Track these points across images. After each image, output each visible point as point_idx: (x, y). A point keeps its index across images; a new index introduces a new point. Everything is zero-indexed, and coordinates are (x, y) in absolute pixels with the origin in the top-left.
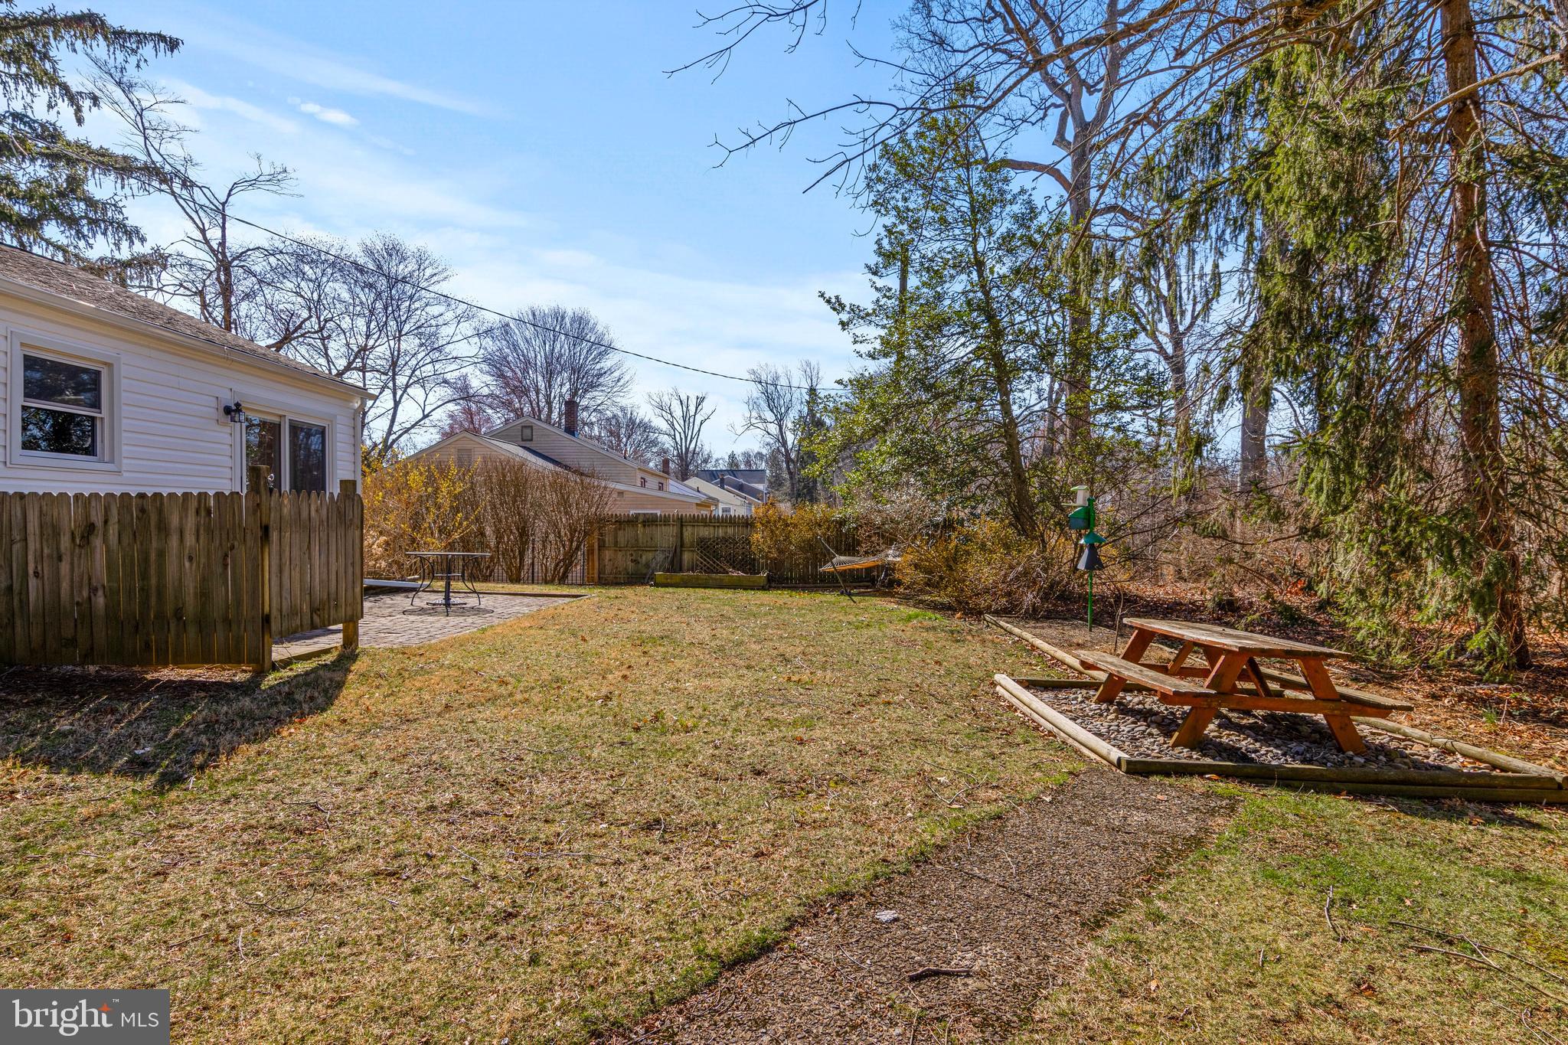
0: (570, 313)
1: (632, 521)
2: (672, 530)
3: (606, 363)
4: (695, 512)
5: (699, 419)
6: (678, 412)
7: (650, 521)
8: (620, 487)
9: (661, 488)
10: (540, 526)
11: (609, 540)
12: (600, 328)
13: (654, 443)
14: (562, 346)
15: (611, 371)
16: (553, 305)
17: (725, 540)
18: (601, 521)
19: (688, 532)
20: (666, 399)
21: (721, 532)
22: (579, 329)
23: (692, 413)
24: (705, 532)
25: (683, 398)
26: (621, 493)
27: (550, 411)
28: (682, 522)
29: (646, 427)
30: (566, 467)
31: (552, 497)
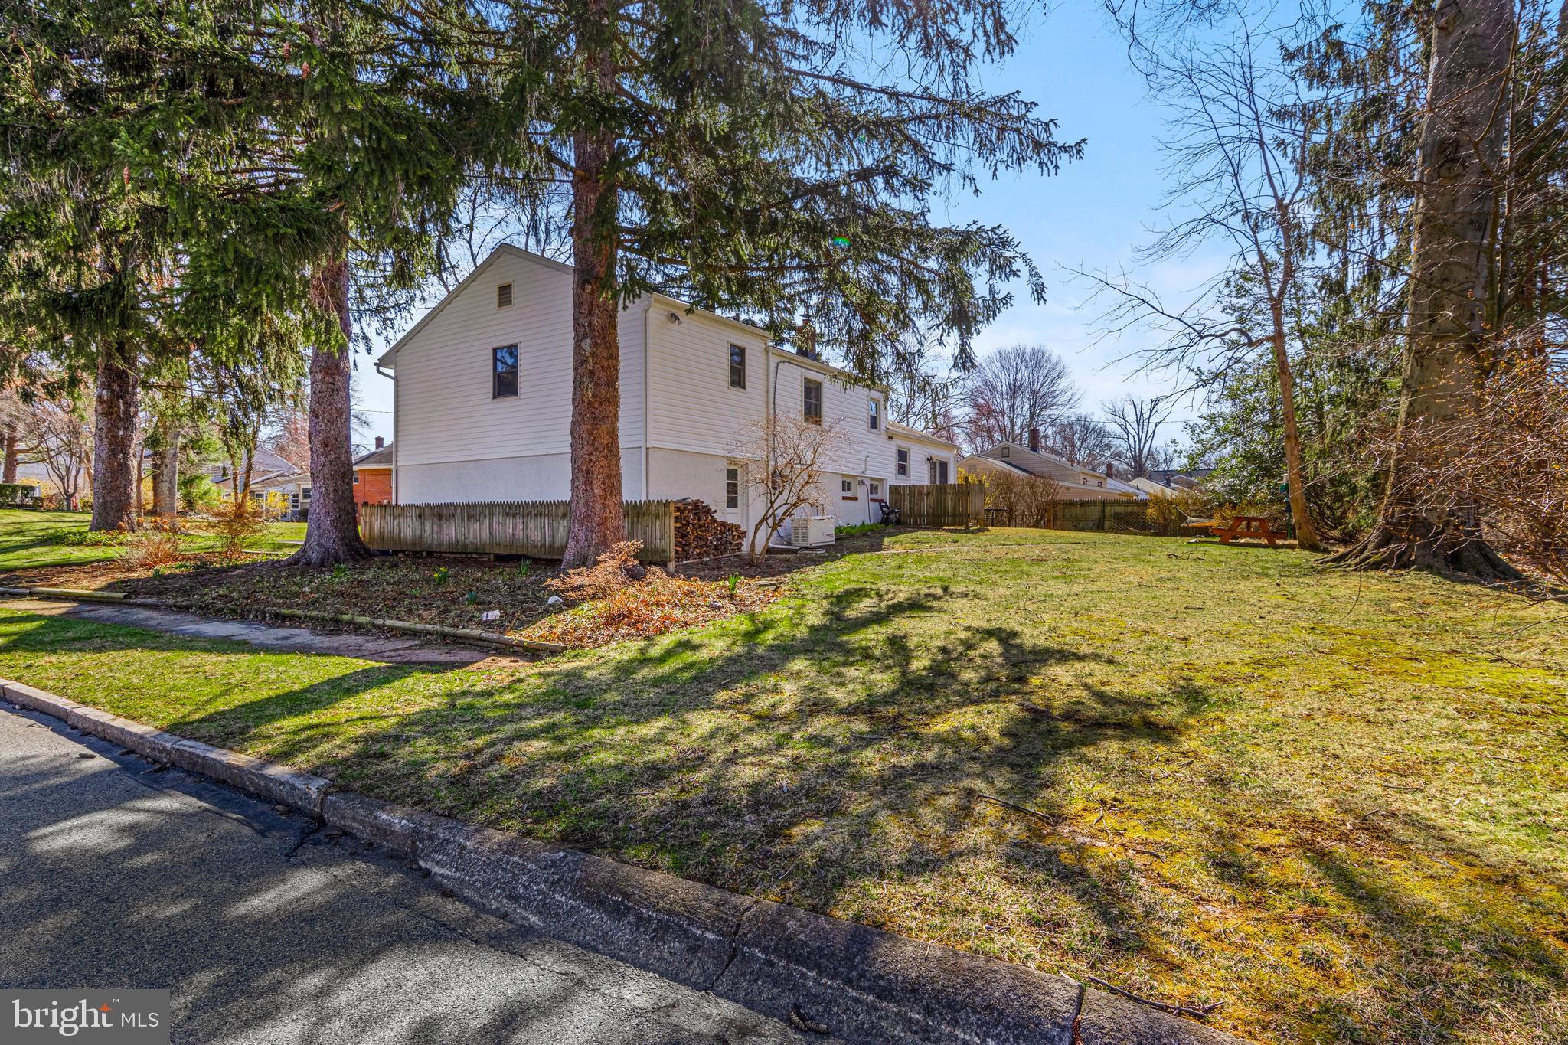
0: (1029, 351)
1: (1073, 504)
2: (1098, 508)
3: (1061, 385)
4: (1118, 498)
5: (1154, 420)
6: (1131, 417)
7: (1083, 504)
8: (1067, 484)
9: (1100, 485)
10: (1020, 506)
11: (1060, 514)
12: (1054, 358)
13: (1109, 447)
14: (1024, 374)
15: (1063, 392)
16: (1015, 344)
17: (1132, 514)
18: (1055, 503)
19: (1108, 510)
20: (1119, 405)
21: (1129, 509)
22: (1038, 359)
23: (1146, 416)
24: (1118, 509)
25: (1138, 403)
26: (1068, 489)
27: (1013, 426)
28: (1104, 503)
29: (1101, 433)
30: (1031, 473)
31: (1028, 490)
